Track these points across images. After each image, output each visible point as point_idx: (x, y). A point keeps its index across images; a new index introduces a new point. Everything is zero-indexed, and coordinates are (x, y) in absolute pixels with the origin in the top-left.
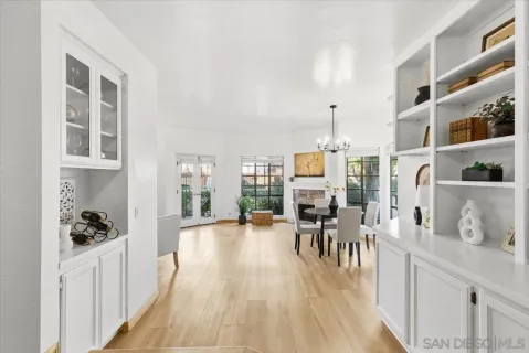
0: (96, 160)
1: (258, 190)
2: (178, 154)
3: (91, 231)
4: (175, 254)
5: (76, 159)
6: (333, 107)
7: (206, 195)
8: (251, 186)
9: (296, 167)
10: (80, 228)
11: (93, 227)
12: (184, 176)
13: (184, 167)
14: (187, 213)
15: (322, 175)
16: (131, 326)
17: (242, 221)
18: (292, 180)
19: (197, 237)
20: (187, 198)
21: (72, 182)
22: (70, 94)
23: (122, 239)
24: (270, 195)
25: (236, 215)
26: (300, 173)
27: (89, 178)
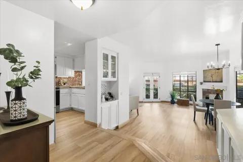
0: (110, 78)
1: (189, 88)
2: (144, 73)
3: (109, 97)
4: (138, 110)
5: (105, 78)
6: (217, 45)
7: (156, 90)
8: (185, 86)
9: (204, 77)
10: (107, 97)
11: (110, 97)
12: (147, 81)
13: (146, 78)
14: (148, 97)
15: (222, 82)
16: (119, 127)
17: (172, 102)
18: (201, 83)
19: (151, 107)
20: (148, 90)
21: (106, 84)
22: (104, 62)
23: (117, 101)
24: (188, 91)
25: (170, 100)
26: (207, 80)
27: (110, 83)
